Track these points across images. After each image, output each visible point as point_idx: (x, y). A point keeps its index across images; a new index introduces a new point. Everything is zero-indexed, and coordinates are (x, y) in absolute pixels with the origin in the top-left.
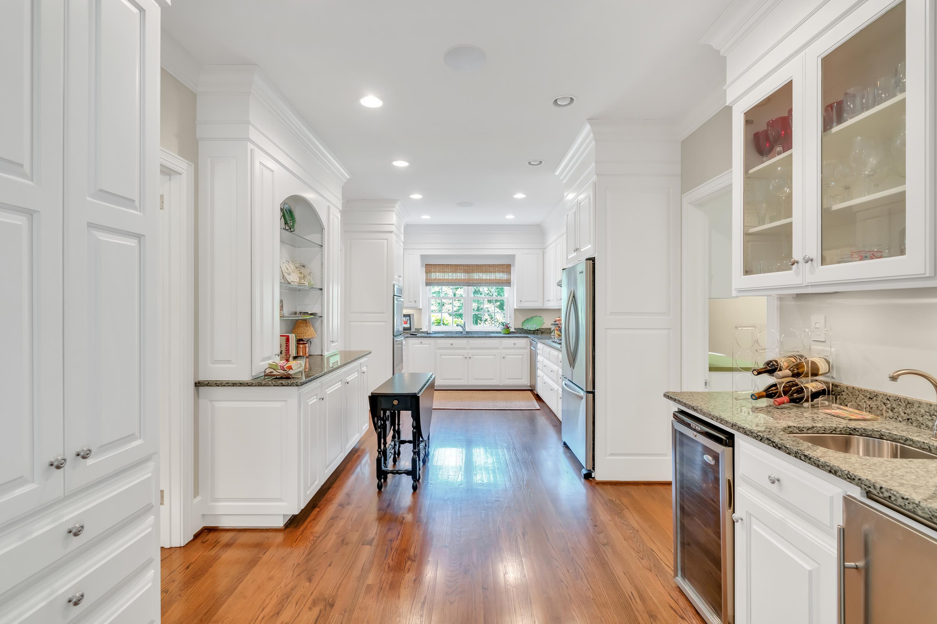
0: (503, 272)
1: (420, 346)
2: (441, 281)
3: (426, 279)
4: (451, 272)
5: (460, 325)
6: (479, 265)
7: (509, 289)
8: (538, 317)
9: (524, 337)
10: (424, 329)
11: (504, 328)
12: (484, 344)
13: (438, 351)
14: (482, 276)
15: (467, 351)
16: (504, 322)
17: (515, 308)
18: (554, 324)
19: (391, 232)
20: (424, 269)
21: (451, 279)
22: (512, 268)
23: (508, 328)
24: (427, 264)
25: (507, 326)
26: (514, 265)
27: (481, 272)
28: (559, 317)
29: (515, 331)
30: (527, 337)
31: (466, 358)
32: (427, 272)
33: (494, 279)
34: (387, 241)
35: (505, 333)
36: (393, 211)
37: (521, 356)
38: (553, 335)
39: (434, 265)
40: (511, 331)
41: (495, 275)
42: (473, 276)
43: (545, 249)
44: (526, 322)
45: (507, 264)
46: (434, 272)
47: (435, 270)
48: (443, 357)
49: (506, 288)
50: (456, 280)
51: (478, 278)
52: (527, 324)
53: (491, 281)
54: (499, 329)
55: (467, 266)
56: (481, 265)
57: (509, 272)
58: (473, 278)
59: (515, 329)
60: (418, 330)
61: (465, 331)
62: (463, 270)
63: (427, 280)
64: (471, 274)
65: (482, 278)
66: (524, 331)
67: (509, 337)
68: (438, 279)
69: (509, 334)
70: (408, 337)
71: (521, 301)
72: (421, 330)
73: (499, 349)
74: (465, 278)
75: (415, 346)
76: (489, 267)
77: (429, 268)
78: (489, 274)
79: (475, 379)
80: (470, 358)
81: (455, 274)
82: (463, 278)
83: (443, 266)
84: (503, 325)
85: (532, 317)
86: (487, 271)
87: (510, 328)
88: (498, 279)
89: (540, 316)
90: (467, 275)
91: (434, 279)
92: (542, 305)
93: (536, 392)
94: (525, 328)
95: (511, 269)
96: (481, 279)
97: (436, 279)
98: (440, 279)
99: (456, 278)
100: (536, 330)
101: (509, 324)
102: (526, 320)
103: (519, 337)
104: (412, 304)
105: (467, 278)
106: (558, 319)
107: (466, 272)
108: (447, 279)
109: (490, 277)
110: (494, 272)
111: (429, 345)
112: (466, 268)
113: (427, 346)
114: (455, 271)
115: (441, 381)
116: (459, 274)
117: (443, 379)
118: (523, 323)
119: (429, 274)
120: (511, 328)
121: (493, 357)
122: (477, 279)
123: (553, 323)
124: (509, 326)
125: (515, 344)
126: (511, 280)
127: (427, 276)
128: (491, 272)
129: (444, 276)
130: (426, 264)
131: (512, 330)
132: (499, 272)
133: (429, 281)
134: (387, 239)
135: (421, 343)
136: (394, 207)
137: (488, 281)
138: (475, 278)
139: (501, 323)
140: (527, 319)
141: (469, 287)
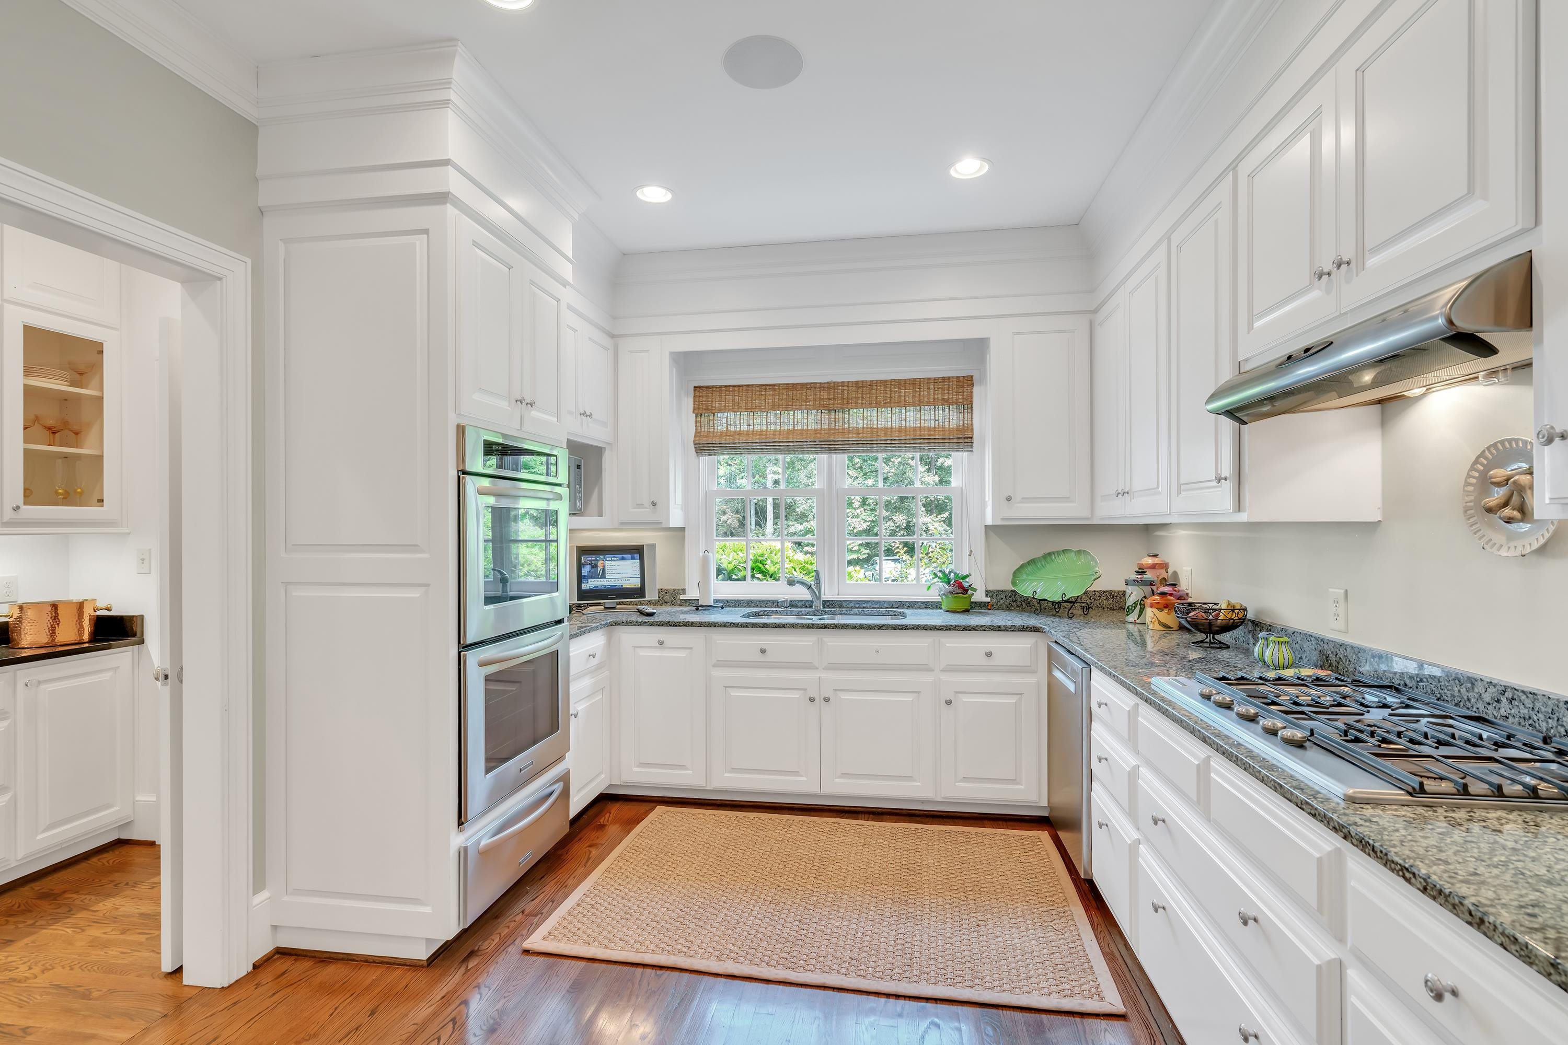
0: (946, 402)
1: (657, 653)
2: (743, 439)
3: (696, 432)
4: (774, 408)
5: (799, 582)
6: (866, 382)
7: (966, 460)
8: (1073, 554)
9: (1024, 629)
10: (692, 593)
11: (951, 593)
12: (877, 652)
13: (718, 673)
14: (875, 419)
15: (813, 675)
16: (950, 572)
17: (989, 522)
18: (1136, 582)
19: (442, 198)
20: (688, 403)
21: (775, 431)
22: (976, 390)
23: (965, 591)
24: (700, 387)
25: (961, 586)
26: (983, 380)
27: (870, 405)
28: (1156, 556)
29: (988, 600)
30: (1035, 629)
31: (812, 700)
32: (699, 412)
33: (915, 429)
34: (428, 237)
35: (954, 606)
36: (445, 103)
37: (1012, 700)
38: (1135, 623)
39: (721, 387)
40: (974, 599)
41: (918, 416)
42: (846, 420)
43: (1095, 311)
44: (1030, 568)
45: (958, 377)
46: (720, 410)
47: (723, 403)
48: (734, 693)
49: (954, 460)
50: (791, 436)
51: (861, 425)
52: (1030, 577)
53: (906, 436)
54: (933, 596)
55: (828, 387)
56: (871, 384)
57: (968, 405)
58: (847, 426)
59: (988, 593)
60: (671, 597)
61: (819, 598)
62: (815, 400)
63: (700, 437)
64: (839, 415)
65: (875, 426)
66: (1019, 600)
67: (967, 628)
68: (735, 432)
69: (966, 611)
70: (619, 624)
71: (1009, 499)
72: (684, 593)
73: (931, 670)
74: (819, 427)
75: (642, 653)
76: (899, 389)
77: (704, 399)
78: (900, 413)
79: (844, 775)
80: (827, 700)
81: (789, 414)
82: (812, 426)
83: (750, 389)
84: (948, 583)
85: (1049, 554)
86: (890, 402)
87: (970, 592)
88: (929, 429)
89: (1079, 552)
90: (825, 417)
91: (722, 432)
92: (1085, 513)
93: (1086, 872)
94: (1026, 590)
95: (972, 392)
96: (872, 428)
97: (727, 433)
98: (740, 433)
99: (792, 427)
100: (1065, 601)
101: (967, 576)
102: (1028, 563)
103: (1006, 629)
104: (646, 514)
105: (827, 427)
106: (1150, 561)
107: (825, 407)
108: (762, 431)
109: (903, 422)
110: (914, 405)
111: (688, 651)
112: (824, 395)
113: (682, 654)
114: (788, 406)
115: (726, 775)
116: (799, 415)
117: (734, 770)
118: (1016, 573)
119: (704, 419)
120: (975, 590)
121: (909, 698)
122: (858, 429)
123: (1134, 576)
124: (966, 585)
125: (989, 655)
126: (972, 430)
127: (698, 425)
128: (906, 405)
129: (751, 422)
130: (695, 387)
131: (979, 596)
132: (934, 403)
133: (704, 440)
134: (426, 231)
135: (661, 643)
136: (446, 84)
137: (896, 435)
138: (853, 424)
139: (940, 574)
140: (1032, 562)
141: (834, 456)
